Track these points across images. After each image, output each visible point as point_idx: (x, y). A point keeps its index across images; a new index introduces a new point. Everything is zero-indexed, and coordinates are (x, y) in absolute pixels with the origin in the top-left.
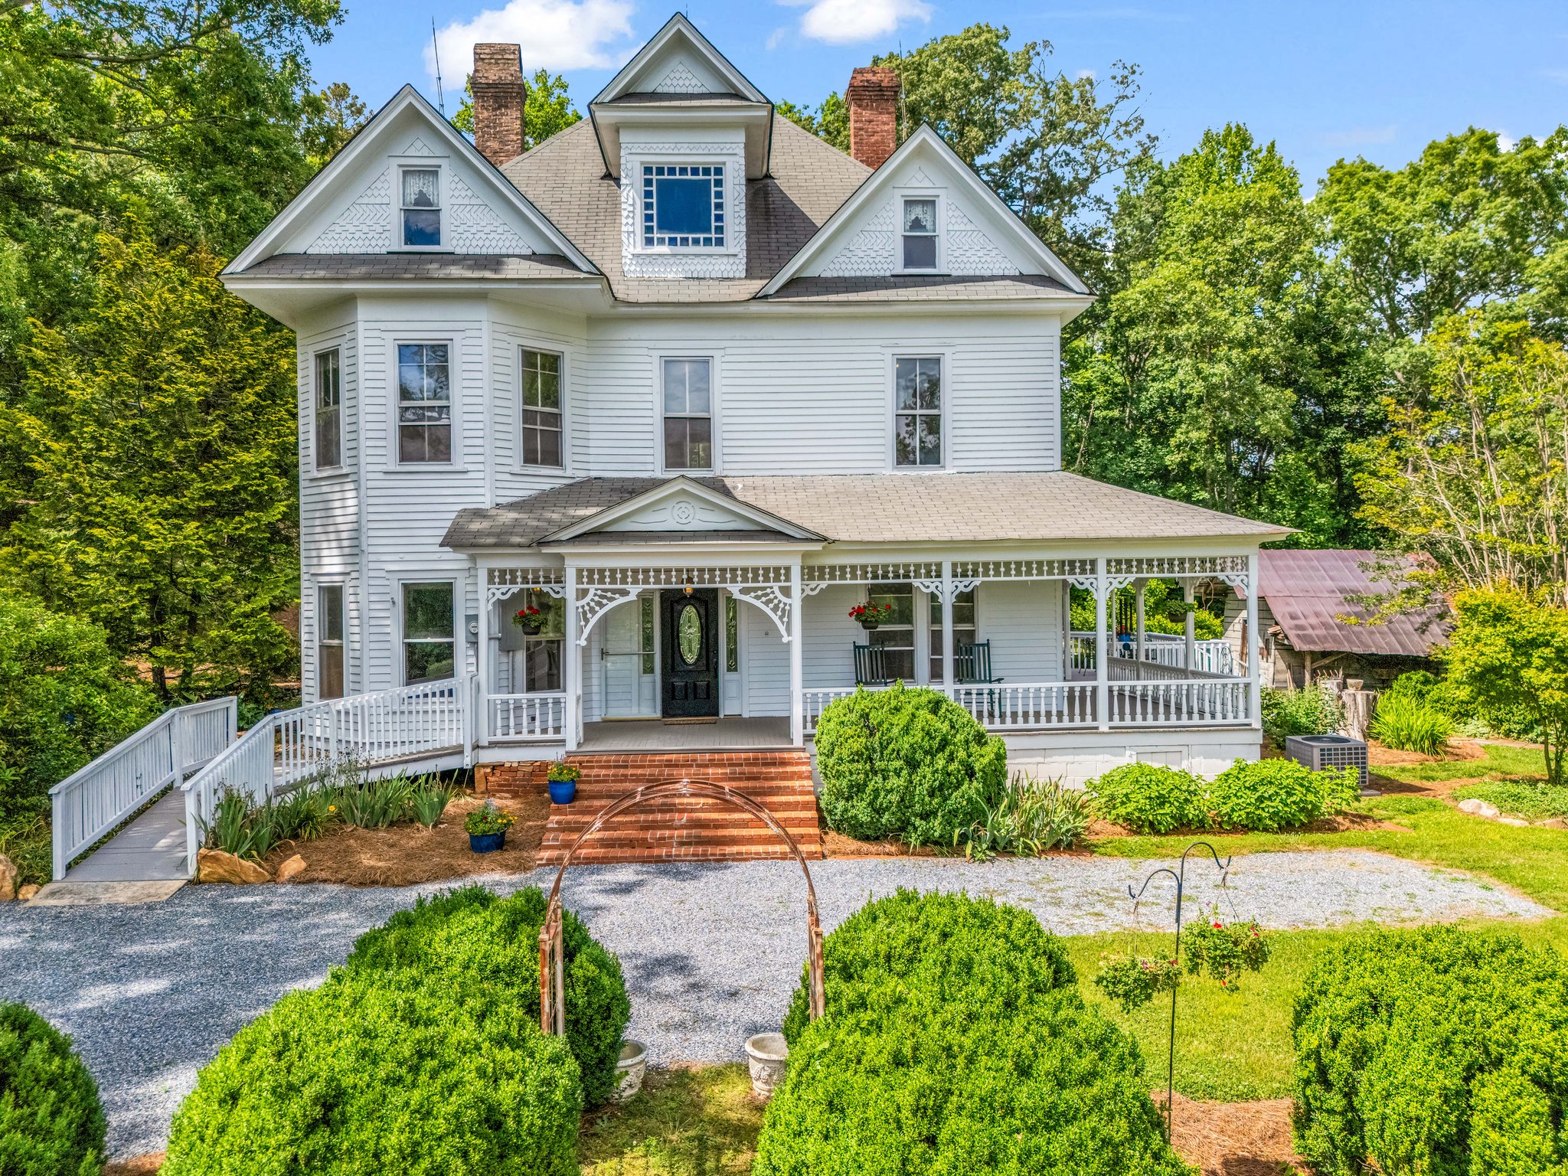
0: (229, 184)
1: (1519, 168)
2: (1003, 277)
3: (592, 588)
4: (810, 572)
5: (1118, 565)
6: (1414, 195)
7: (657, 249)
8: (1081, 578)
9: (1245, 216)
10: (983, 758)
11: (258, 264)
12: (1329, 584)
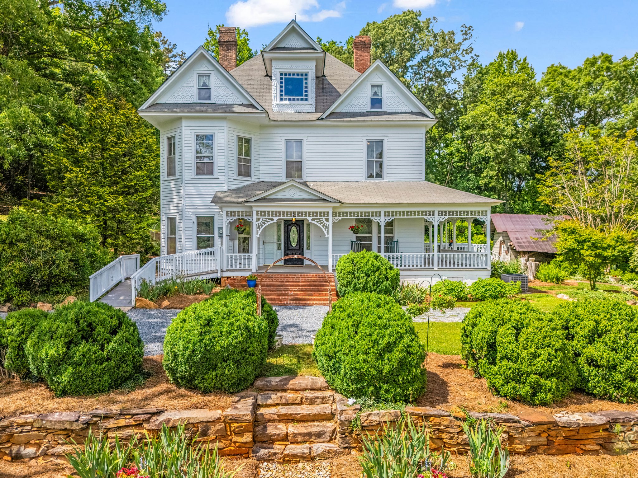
0: (126, 75)
1: (621, 69)
2: (406, 113)
3: (262, 218)
4: (335, 214)
5: (441, 213)
6: (579, 79)
7: (284, 102)
8: (429, 217)
9: (513, 87)
10: (391, 274)
11: (150, 107)
12: (532, 227)
